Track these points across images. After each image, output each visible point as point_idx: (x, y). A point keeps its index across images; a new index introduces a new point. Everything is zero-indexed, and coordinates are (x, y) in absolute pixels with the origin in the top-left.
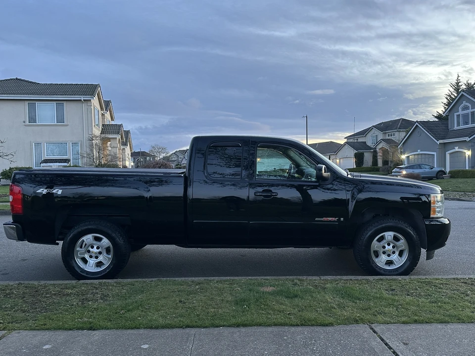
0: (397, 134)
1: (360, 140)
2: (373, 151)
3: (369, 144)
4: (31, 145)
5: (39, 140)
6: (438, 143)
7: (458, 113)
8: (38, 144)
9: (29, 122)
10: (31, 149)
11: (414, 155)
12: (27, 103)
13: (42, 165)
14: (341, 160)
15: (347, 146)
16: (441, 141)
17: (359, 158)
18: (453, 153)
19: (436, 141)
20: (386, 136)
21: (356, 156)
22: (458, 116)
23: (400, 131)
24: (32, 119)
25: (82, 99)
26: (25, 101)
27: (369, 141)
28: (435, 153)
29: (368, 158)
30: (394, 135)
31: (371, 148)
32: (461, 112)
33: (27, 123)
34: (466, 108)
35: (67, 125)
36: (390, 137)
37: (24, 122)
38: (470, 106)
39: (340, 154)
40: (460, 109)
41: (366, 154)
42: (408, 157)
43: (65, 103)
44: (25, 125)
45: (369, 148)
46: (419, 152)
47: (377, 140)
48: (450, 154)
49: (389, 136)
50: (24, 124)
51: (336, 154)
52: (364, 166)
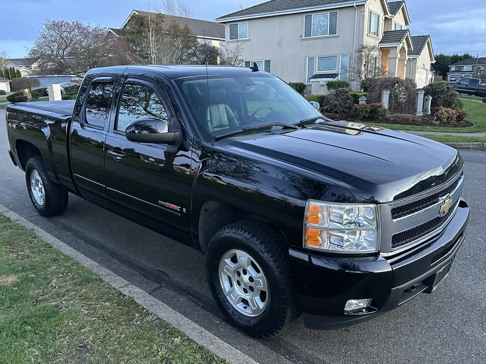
4: (305, 60)
5: (312, 55)
8: (311, 59)
9: (305, 36)
10: (305, 63)
12: (304, 16)
13: (311, 80)
24: (308, 33)
25: (355, 5)
26: (303, 14)
33: (304, 37)
35: (339, 36)
37: (301, 36)
43: (338, 11)
44: (301, 40)
50: (301, 38)
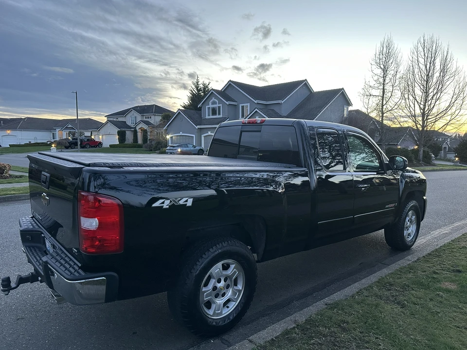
0: (153, 117)
1: (120, 119)
2: (133, 130)
3: (129, 123)
6: (197, 127)
7: (208, 106)
11: (177, 136)
14: (104, 136)
15: (109, 124)
16: (199, 127)
17: (122, 135)
18: (206, 136)
19: (195, 126)
20: (143, 118)
21: (119, 133)
22: (209, 108)
23: (155, 115)
27: (129, 120)
28: (194, 136)
29: (129, 136)
30: (150, 118)
31: (131, 128)
32: (211, 106)
34: (214, 103)
36: (147, 120)
38: (217, 102)
39: (103, 130)
40: (210, 104)
41: (127, 133)
42: (172, 137)
45: (129, 127)
46: (181, 134)
47: (136, 121)
48: (204, 137)
49: (146, 118)
51: (99, 130)
52: (126, 143)
